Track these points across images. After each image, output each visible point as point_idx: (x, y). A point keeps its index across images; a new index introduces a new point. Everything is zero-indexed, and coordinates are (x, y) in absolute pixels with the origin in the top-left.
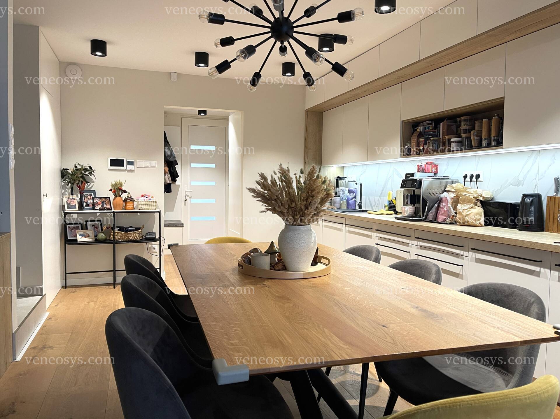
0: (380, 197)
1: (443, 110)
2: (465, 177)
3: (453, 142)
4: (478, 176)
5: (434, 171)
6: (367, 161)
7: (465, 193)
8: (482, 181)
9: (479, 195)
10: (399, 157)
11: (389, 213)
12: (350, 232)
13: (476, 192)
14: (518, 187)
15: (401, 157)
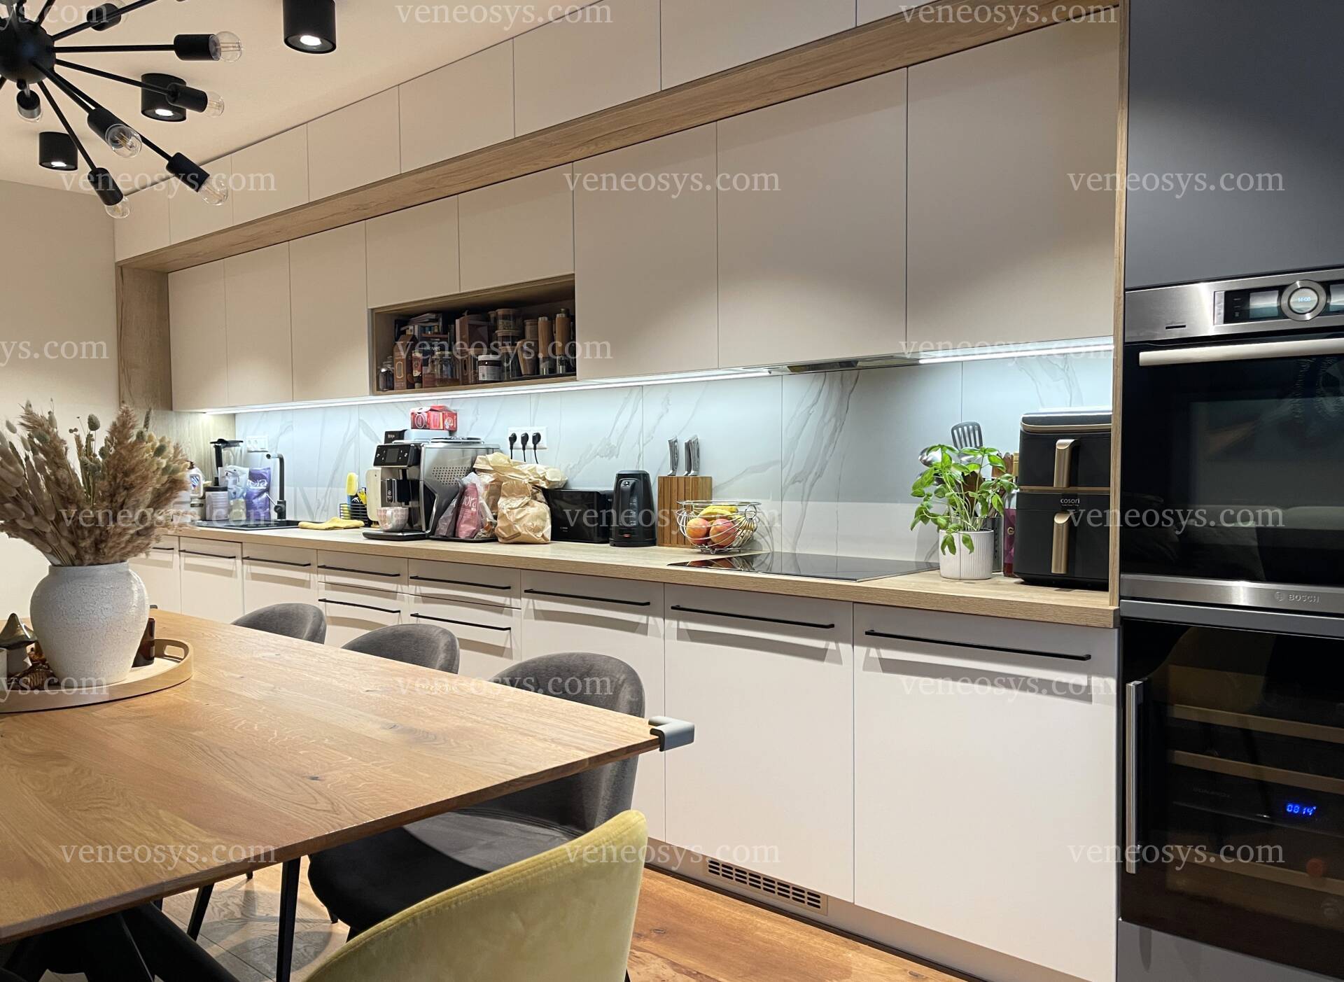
0: (329, 487)
1: (458, 292)
2: (513, 439)
3: (483, 363)
4: (537, 438)
5: (447, 427)
6: (293, 401)
7: (513, 474)
8: (545, 448)
9: (540, 478)
10: (368, 394)
11: (353, 526)
12: (256, 577)
13: (534, 471)
14: (609, 459)
15: (373, 393)
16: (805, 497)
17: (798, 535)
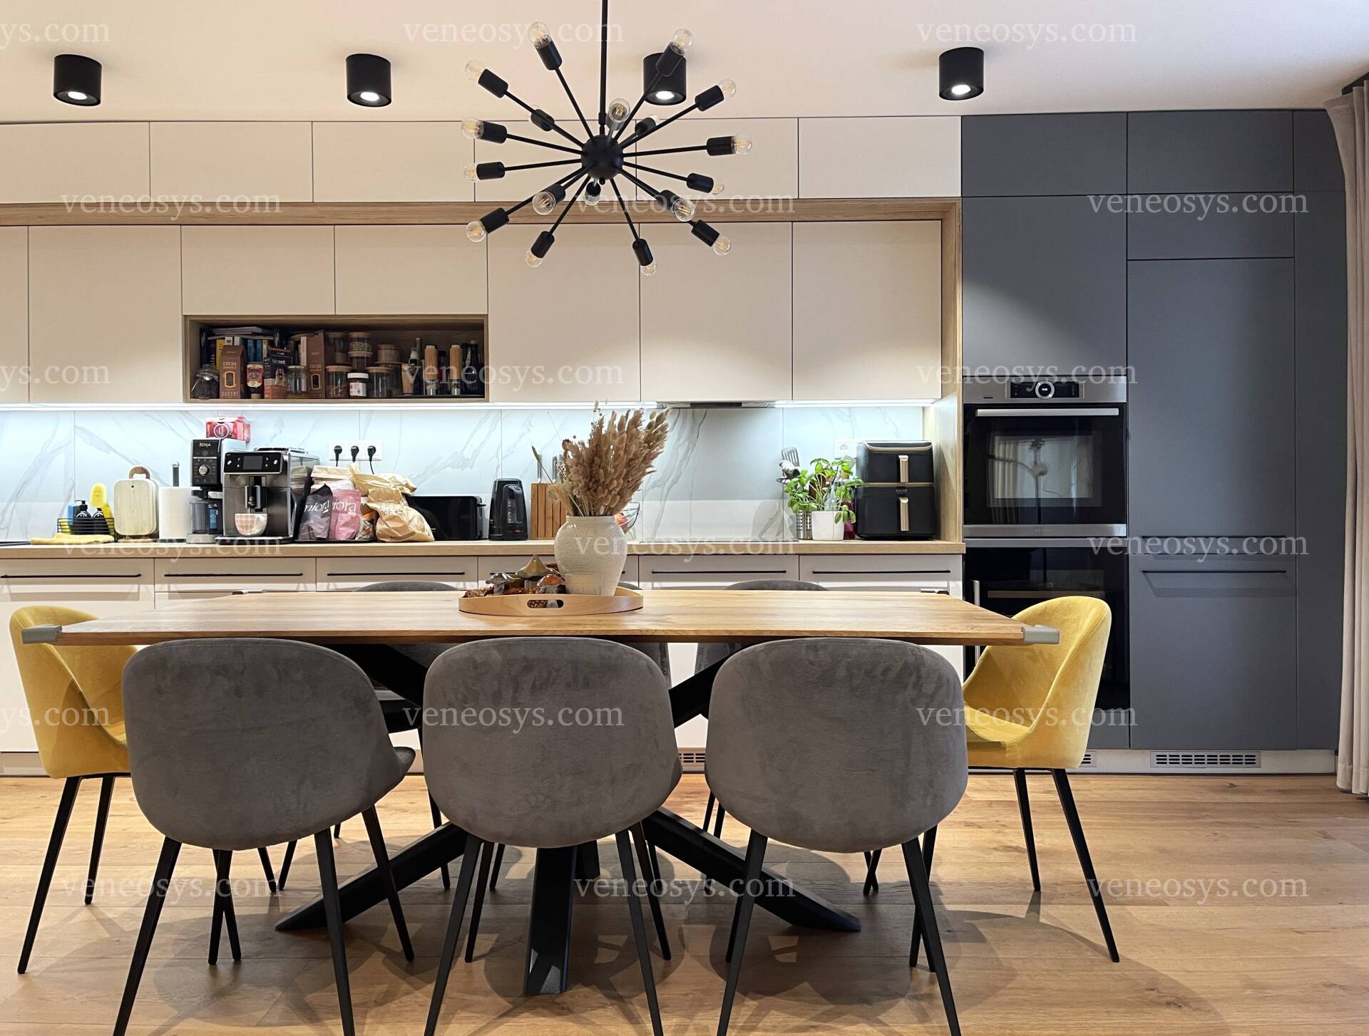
1: (333, 314)
2: (338, 451)
4: (372, 451)
8: (380, 460)
10: (181, 401)
14: (462, 470)
15: (186, 401)
16: (663, 498)
17: (658, 525)
